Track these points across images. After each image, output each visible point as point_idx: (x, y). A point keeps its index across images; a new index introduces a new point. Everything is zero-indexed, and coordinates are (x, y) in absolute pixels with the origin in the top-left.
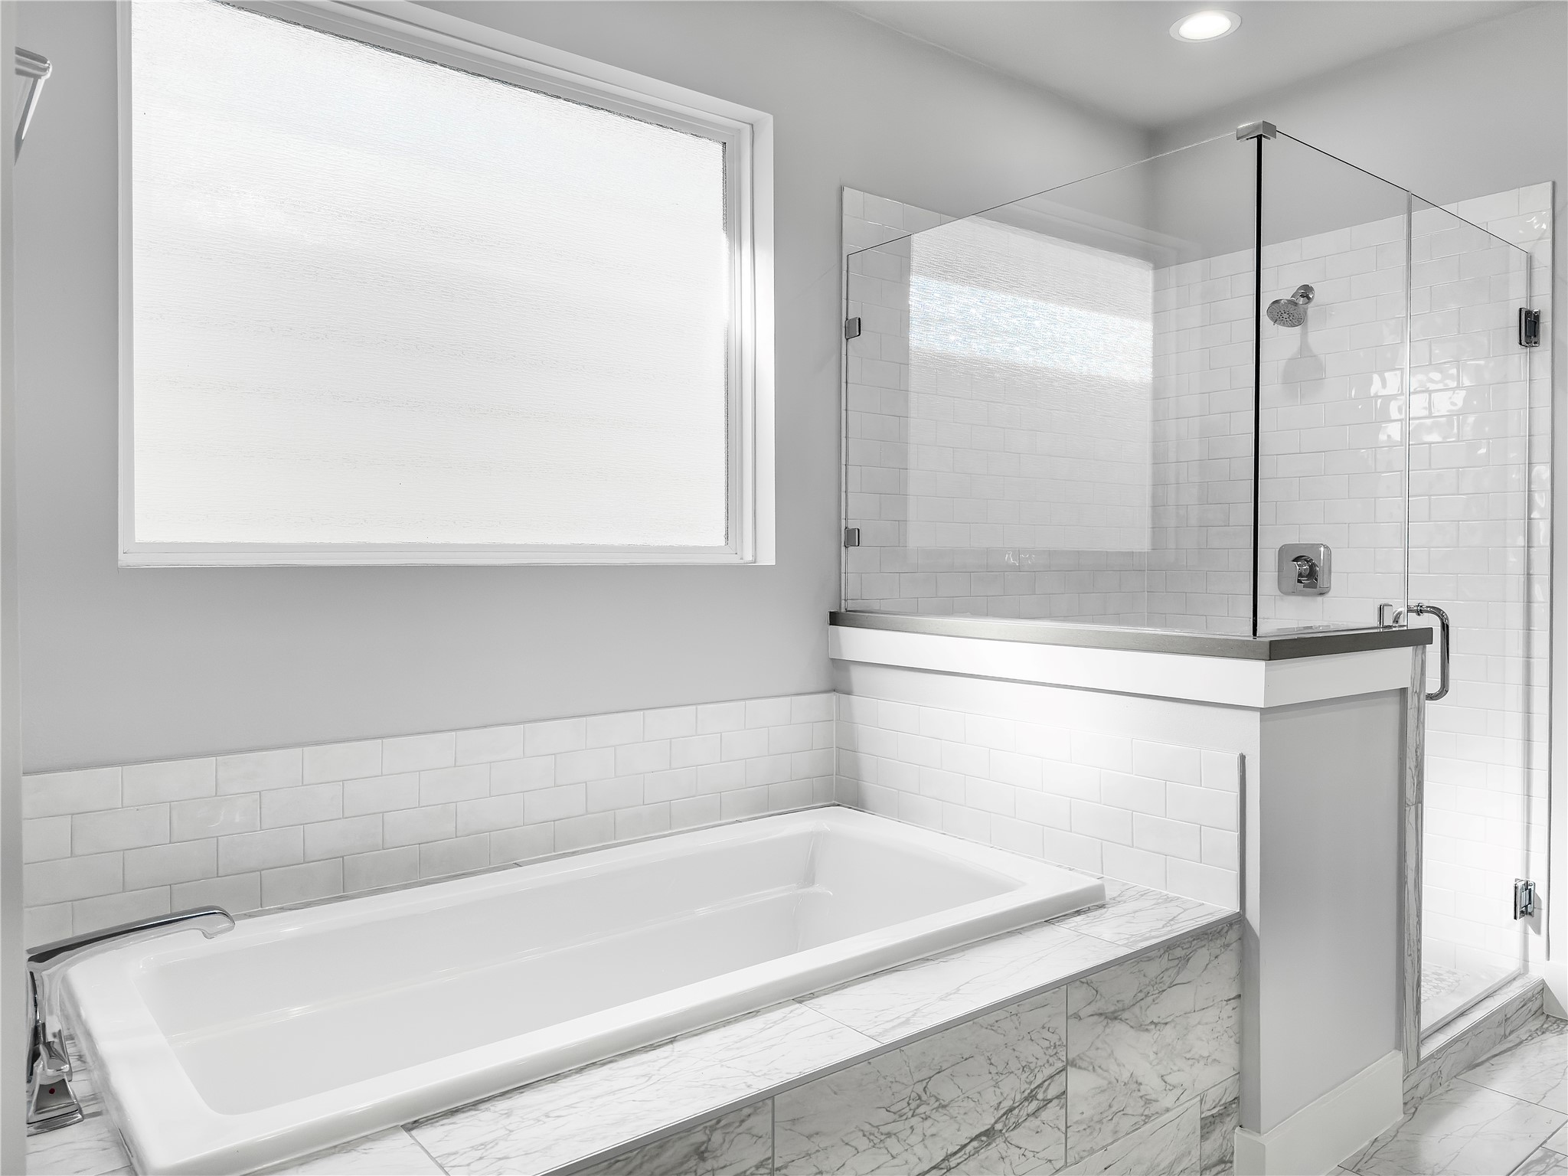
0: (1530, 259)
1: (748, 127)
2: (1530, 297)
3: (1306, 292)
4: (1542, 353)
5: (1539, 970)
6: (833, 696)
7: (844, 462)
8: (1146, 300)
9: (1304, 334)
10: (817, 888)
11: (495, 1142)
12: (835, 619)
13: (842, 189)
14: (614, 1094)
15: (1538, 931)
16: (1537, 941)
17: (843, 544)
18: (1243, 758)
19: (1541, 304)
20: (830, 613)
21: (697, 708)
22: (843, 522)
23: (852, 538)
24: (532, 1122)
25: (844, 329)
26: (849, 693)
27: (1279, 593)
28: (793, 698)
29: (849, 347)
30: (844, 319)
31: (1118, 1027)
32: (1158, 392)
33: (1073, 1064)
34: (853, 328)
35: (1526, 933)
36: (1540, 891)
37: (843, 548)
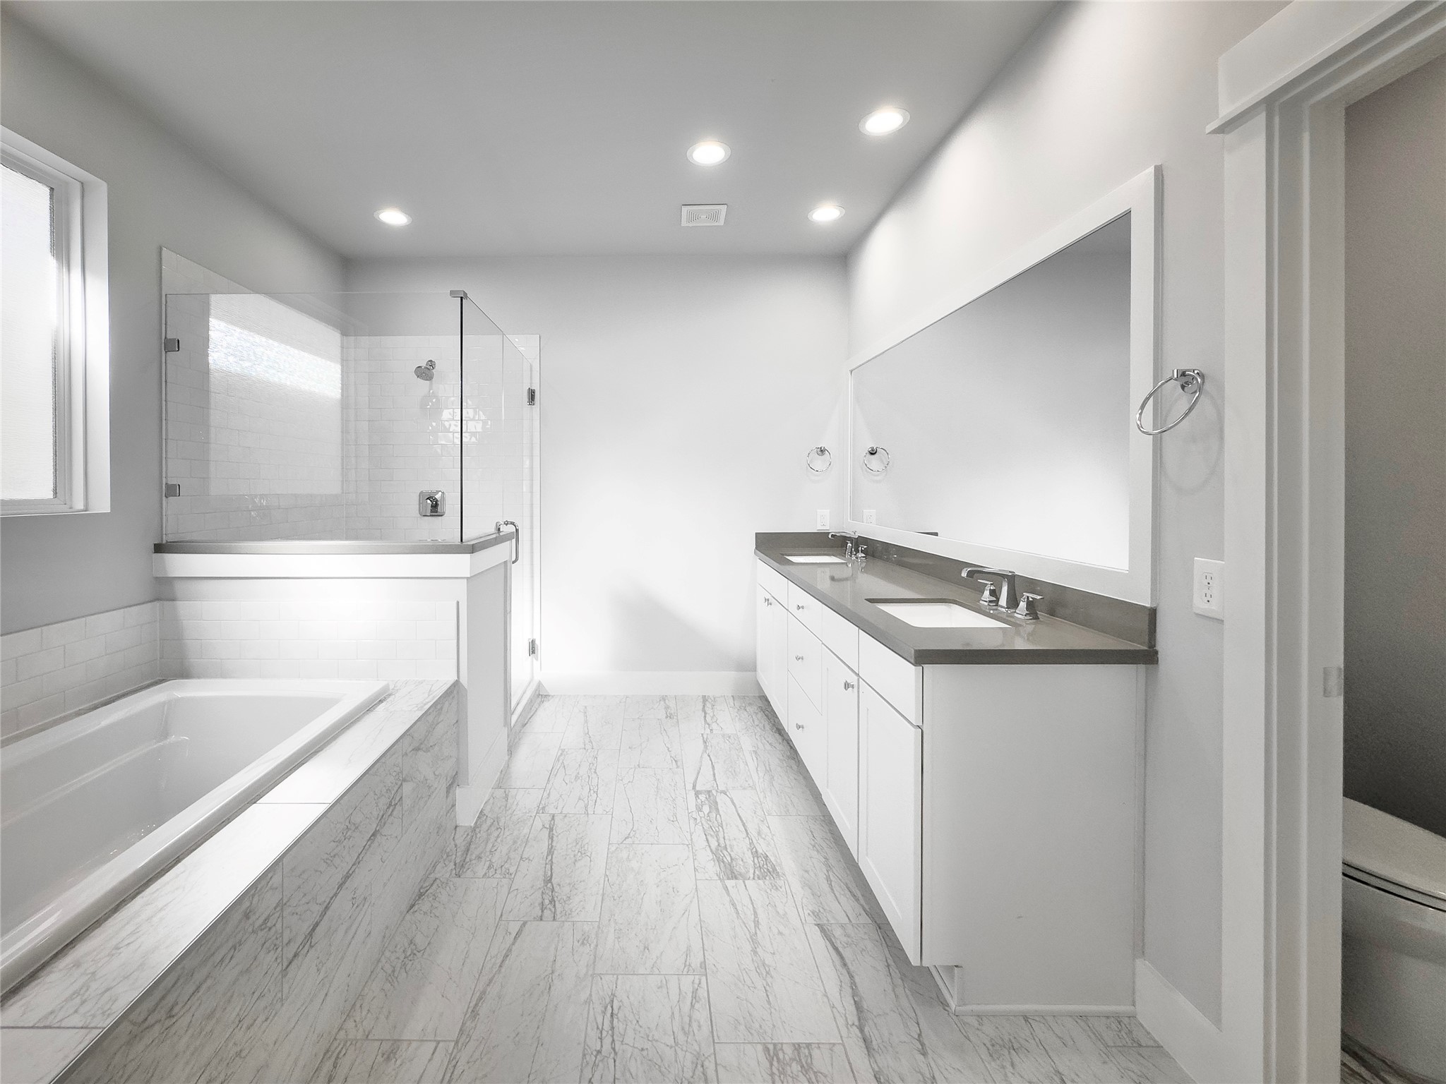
0: (531, 366)
1: (78, 185)
2: (531, 383)
3: (431, 364)
4: (536, 407)
5: (537, 678)
6: (157, 604)
7: (164, 437)
8: (336, 351)
9: (431, 384)
10: (173, 739)
11: (86, 986)
12: (159, 548)
13: (161, 249)
14: (165, 910)
15: (537, 660)
16: (537, 664)
17: (164, 495)
18: (458, 603)
19: (536, 387)
20: (155, 545)
21: (42, 631)
22: (164, 480)
23: (172, 491)
24: (108, 958)
25: (163, 345)
26: (174, 600)
27: (419, 515)
28: (126, 609)
29: (168, 358)
30: (163, 338)
31: (420, 753)
32: (345, 403)
33: (404, 780)
34: (172, 345)
35: (533, 661)
36: (537, 642)
37: (164, 498)
